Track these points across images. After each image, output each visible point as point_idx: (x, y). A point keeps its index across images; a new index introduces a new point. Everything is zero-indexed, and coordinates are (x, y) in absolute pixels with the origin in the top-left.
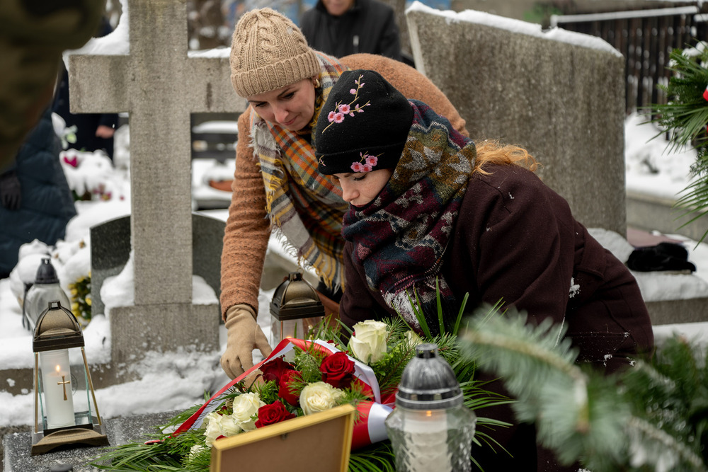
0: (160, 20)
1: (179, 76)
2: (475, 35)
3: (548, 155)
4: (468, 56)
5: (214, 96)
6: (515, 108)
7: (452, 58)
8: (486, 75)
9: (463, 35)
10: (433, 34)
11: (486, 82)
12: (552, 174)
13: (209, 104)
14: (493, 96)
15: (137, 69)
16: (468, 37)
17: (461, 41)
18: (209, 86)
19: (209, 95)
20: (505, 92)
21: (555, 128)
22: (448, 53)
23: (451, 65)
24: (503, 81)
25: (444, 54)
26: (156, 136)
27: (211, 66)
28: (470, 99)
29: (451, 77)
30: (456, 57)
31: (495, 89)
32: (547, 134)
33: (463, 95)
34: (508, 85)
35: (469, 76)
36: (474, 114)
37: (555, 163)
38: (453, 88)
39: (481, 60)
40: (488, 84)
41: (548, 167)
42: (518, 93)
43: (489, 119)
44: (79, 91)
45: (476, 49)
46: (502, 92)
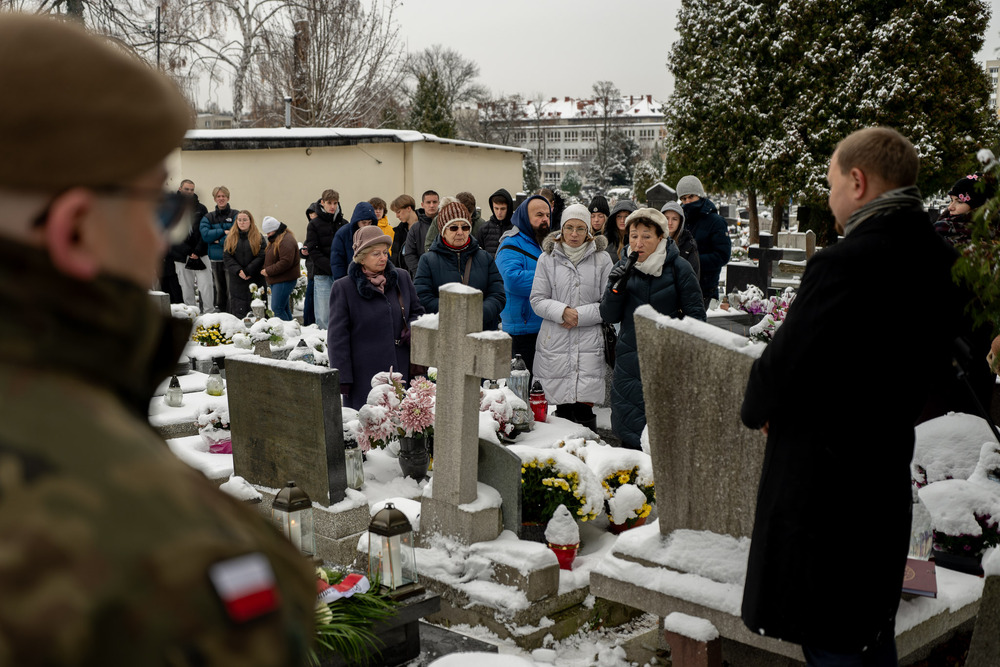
0: (453, 308)
1: (460, 348)
2: (678, 341)
3: (734, 461)
4: (672, 358)
5: (477, 365)
6: (708, 412)
7: (659, 358)
8: (685, 377)
9: (668, 340)
10: (646, 335)
11: (685, 383)
12: (737, 480)
13: (474, 370)
14: (690, 397)
15: (440, 340)
16: (673, 342)
17: (666, 344)
18: (475, 357)
19: (475, 364)
20: (700, 396)
21: (742, 437)
22: (656, 354)
23: (658, 364)
24: (699, 385)
25: (653, 353)
26: (447, 387)
27: (477, 343)
28: (672, 396)
29: (658, 374)
30: (663, 358)
31: (692, 391)
32: (734, 442)
33: (667, 392)
34: (703, 389)
35: (672, 376)
36: (674, 410)
37: (739, 471)
38: (658, 384)
39: (681, 363)
40: (687, 386)
41: (733, 472)
42: (711, 398)
43: (686, 417)
44: (414, 350)
45: (678, 353)
46: (697, 395)
